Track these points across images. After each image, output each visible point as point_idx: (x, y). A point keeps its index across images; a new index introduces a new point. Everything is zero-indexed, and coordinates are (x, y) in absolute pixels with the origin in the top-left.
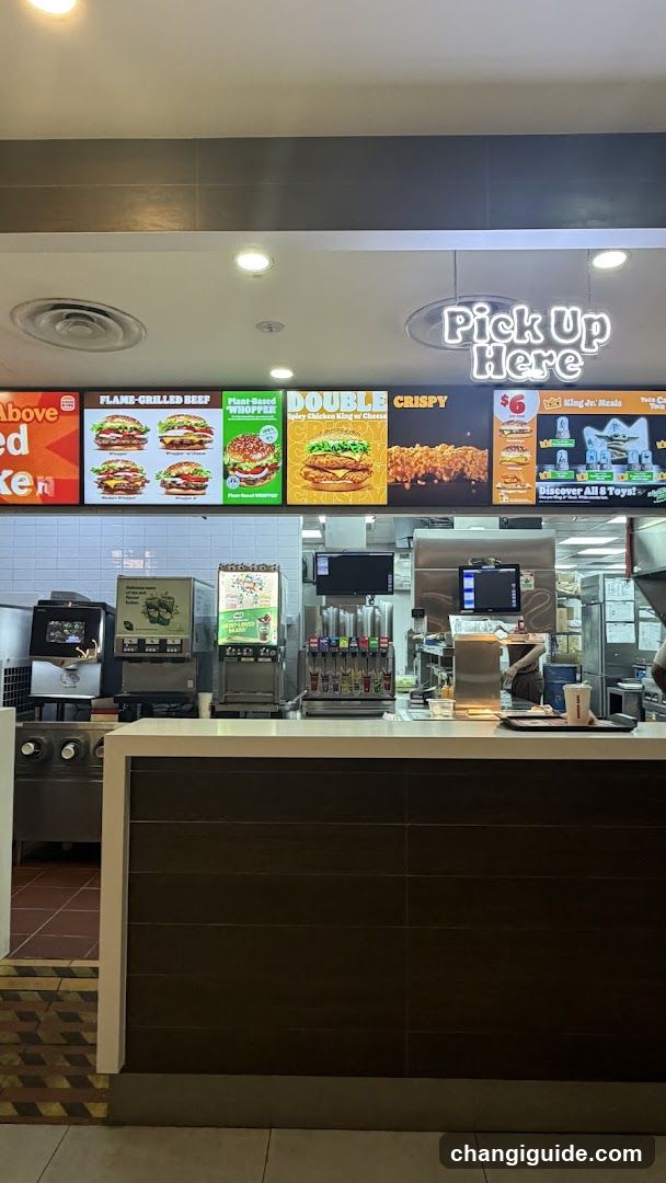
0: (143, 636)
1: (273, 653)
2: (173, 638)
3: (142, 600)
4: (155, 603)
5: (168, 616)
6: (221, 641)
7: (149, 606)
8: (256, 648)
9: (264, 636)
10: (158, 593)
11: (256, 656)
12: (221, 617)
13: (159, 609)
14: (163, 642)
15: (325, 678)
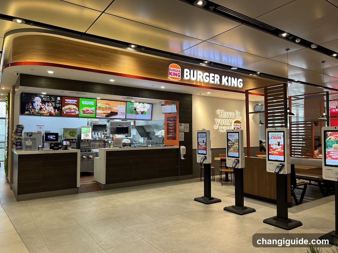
1: (90, 141)
5: (74, 135)
6: (82, 139)
8: (88, 140)
9: (89, 138)
14: (72, 139)
15: (93, 145)
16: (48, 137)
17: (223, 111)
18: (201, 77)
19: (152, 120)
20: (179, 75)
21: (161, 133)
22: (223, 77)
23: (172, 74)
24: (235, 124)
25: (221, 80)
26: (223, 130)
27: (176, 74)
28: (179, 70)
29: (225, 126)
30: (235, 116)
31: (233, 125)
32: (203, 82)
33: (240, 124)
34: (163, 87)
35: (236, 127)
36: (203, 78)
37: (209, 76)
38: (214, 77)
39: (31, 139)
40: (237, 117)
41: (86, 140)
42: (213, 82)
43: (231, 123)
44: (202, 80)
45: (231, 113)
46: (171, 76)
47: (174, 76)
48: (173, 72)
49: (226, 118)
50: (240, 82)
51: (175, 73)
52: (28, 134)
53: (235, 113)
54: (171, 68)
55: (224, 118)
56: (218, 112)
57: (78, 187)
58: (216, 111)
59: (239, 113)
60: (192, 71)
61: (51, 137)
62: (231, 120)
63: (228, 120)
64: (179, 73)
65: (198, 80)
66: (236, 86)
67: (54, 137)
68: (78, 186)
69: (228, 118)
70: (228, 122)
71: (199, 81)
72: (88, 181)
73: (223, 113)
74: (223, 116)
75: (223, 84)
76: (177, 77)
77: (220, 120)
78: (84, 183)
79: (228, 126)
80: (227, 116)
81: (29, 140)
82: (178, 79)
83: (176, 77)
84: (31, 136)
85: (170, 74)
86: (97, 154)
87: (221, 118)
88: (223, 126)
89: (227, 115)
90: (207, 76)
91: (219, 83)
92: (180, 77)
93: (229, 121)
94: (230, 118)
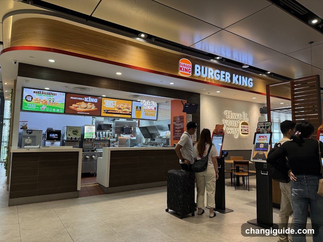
0: (72, 137)
1: (94, 140)
2: (78, 137)
3: (72, 131)
4: (74, 131)
5: (77, 133)
6: (85, 138)
7: (73, 131)
8: (91, 139)
9: (93, 137)
10: (75, 129)
11: (91, 140)
12: (85, 134)
13: (75, 132)
14: (76, 138)
15: (97, 145)
16: (50, 135)
17: (230, 112)
18: (212, 74)
19: (157, 120)
20: (190, 70)
21: (166, 134)
22: (234, 75)
23: (183, 69)
24: (242, 125)
25: (231, 78)
26: (231, 131)
27: (186, 70)
28: (189, 65)
29: (233, 127)
30: (242, 117)
31: (240, 127)
32: (214, 79)
33: (247, 126)
34: (172, 83)
35: (243, 129)
36: (213, 75)
37: (220, 74)
38: (225, 75)
39: (31, 137)
40: (244, 119)
41: (89, 139)
42: (223, 80)
43: (238, 124)
44: (212, 78)
45: (238, 115)
46: (181, 71)
47: (184, 72)
48: (183, 67)
49: (233, 120)
50: (251, 81)
51: (185, 68)
52: (28, 131)
53: (242, 115)
54: (182, 63)
55: (231, 120)
56: (226, 112)
57: (78, 190)
58: (224, 111)
59: (246, 115)
60: (203, 67)
61: (54, 136)
62: (239, 122)
63: (235, 121)
64: (190, 69)
65: (209, 77)
66: (246, 85)
67: (56, 136)
68: (79, 188)
69: (235, 120)
70: (235, 123)
71: (210, 79)
72: (90, 183)
73: (230, 114)
74: (230, 117)
75: (234, 82)
76: (188, 73)
77: (227, 121)
78: (86, 186)
79: (235, 127)
80: (234, 118)
81: (29, 137)
82: (188, 75)
83: (186, 72)
84: (30, 133)
85: (181, 69)
86: (100, 155)
87: (229, 119)
88: (231, 127)
89: (234, 116)
90: (217, 73)
91: (229, 81)
92: (191, 73)
93: (237, 122)
94: (237, 120)
